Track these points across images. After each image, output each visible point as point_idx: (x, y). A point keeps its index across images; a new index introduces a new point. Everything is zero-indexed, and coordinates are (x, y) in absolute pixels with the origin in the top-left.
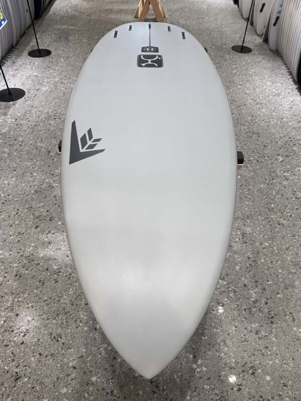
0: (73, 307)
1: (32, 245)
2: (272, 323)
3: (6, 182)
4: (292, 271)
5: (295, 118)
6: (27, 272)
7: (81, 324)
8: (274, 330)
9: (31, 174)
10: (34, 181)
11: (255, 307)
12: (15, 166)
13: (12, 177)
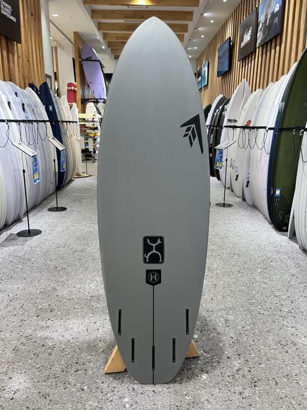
0: (63, 374)
1: (32, 328)
2: (255, 386)
3: (16, 287)
4: (274, 347)
5: (271, 245)
6: (24, 347)
7: (69, 386)
8: (257, 392)
9: (39, 281)
10: (40, 286)
11: (238, 374)
12: (26, 276)
13: (22, 284)
